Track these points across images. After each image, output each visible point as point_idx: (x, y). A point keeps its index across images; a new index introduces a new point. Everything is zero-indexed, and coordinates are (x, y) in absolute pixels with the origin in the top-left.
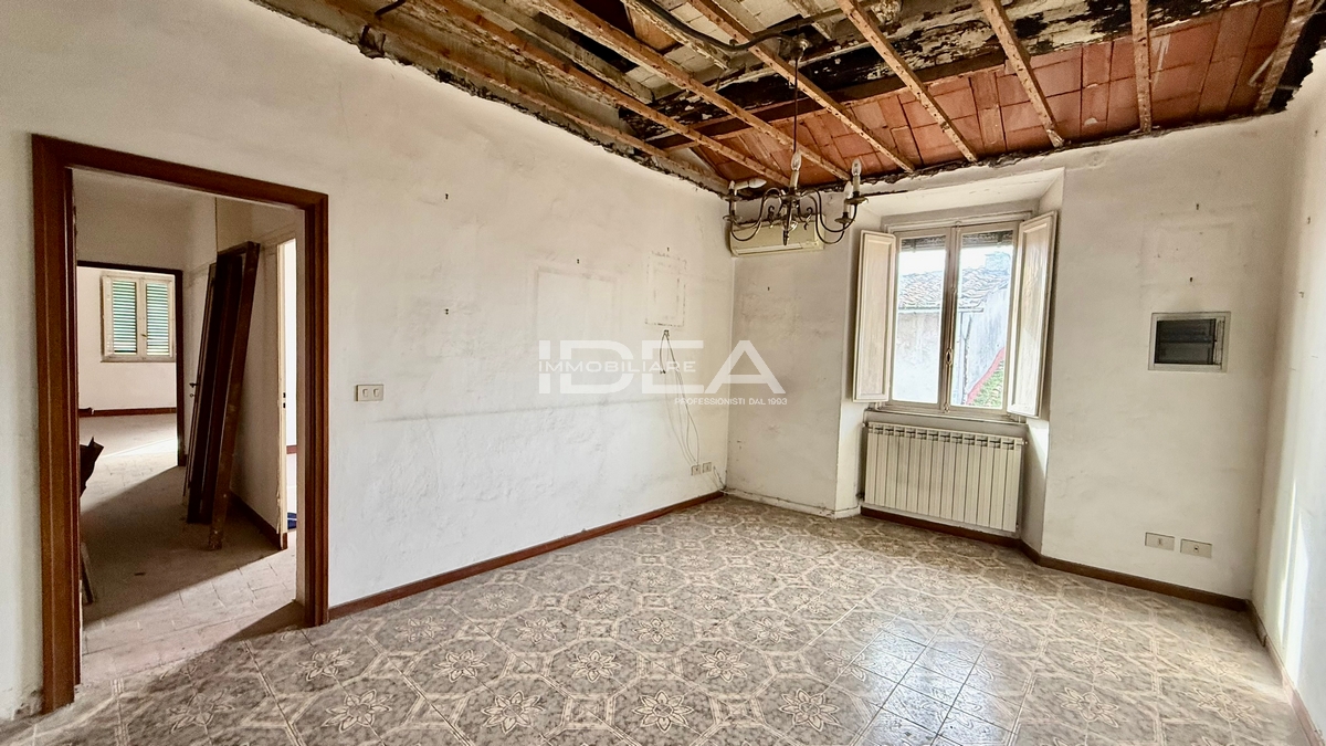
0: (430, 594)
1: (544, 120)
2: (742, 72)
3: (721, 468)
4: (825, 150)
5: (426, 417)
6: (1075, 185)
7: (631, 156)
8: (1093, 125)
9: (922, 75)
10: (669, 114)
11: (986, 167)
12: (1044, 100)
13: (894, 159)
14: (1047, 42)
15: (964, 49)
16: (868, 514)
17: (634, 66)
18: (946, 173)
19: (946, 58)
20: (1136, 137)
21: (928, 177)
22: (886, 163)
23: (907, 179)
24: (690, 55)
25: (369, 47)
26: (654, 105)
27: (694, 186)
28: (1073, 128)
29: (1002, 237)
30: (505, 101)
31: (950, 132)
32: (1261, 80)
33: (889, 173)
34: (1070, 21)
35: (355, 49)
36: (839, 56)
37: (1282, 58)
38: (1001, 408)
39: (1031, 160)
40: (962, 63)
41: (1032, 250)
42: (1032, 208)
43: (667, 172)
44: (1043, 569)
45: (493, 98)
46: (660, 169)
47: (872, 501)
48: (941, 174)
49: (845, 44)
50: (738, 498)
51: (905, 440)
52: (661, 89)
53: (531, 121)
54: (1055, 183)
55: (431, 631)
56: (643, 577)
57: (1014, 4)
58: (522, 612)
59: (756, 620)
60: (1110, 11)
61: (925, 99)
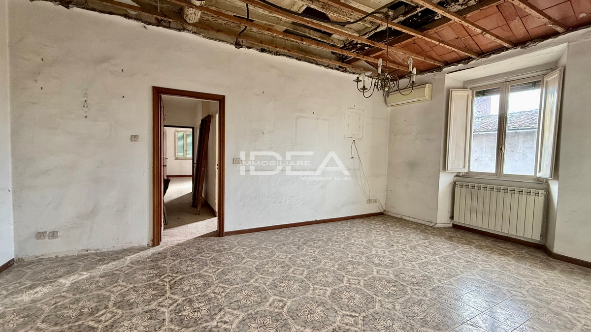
1: (299, 60)
2: (378, 27)
3: (382, 201)
7: (337, 69)
8: (583, 18)
9: (460, 14)
10: (350, 50)
11: (519, 49)
12: (540, 12)
13: (464, 53)
16: (456, 227)
18: (495, 55)
19: (472, 3)
21: (486, 59)
22: (462, 55)
23: (474, 61)
25: (238, 45)
26: (345, 46)
28: (570, 22)
29: (535, 84)
30: (284, 55)
31: (488, 35)
33: (465, 60)
35: (234, 47)
36: (420, 12)
38: (533, 175)
39: (545, 41)
41: (551, 89)
43: (354, 73)
44: (554, 259)
45: (280, 55)
46: (350, 73)
47: (456, 220)
48: (492, 56)
50: (390, 216)
51: (475, 191)
52: (346, 40)
53: (294, 61)
54: (563, 52)
55: (254, 243)
56: (335, 238)
58: (286, 242)
59: (377, 257)
61: (466, 24)
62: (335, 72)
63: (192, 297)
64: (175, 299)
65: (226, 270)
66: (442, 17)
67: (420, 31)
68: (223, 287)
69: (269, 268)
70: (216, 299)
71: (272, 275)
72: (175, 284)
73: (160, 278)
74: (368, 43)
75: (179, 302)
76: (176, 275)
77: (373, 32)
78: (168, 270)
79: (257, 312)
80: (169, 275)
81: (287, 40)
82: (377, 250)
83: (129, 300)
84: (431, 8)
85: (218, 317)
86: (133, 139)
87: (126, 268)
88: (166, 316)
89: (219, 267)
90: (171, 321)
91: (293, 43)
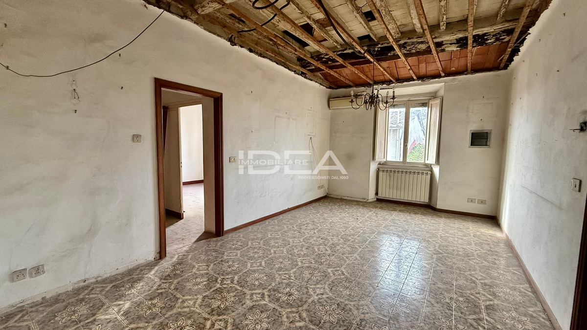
0: (250, 227)
1: (278, 64)
2: (346, 49)
3: (326, 186)
4: (366, 73)
6: (448, 89)
7: (301, 75)
8: (453, 70)
9: (406, 56)
10: (317, 61)
11: (420, 81)
12: (440, 61)
13: (391, 78)
14: (444, 49)
15: (419, 49)
16: (380, 201)
17: (307, 45)
18: (407, 83)
19: (414, 51)
20: (466, 75)
21: (401, 84)
22: (387, 79)
23: (394, 84)
24: (330, 43)
25: (233, 43)
26: (312, 57)
27: (319, 85)
28: (448, 71)
29: (424, 105)
30: (267, 58)
31: (411, 71)
32: (501, 60)
33: (387, 82)
34: (451, 44)
35: (229, 43)
36: (380, 48)
37: (506, 57)
38: (423, 162)
39: (434, 80)
40: (419, 53)
41: (434, 109)
42: (434, 95)
43: (311, 80)
44: (437, 212)
45: (264, 57)
46: (309, 79)
47: (380, 196)
48: (405, 83)
49: (382, 44)
50: (333, 198)
51: (392, 174)
52: (314, 52)
53: (274, 64)
54: (441, 87)
55: (260, 236)
56: (315, 220)
57: (435, 38)
58: (284, 230)
59: (357, 228)
60: (462, 43)
61: (406, 63)
62: (300, 77)
63: (270, 287)
64: (260, 293)
65: (269, 262)
66: (394, 55)
67: (378, 60)
68: (285, 274)
69: (298, 252)
70: (292, 283)
71: (308, 256)
72: (241, 283)
73: (218, 283)
74: (340, 61)
75: (266, 293)
76: (230, 277)
77: (341, 52)
78: (215, 275)
79: (332, 282)
80: (224, 278)
81: (269, 43)
82: (353, 224)
83: (218, 307)
84: (395, 47)
85: (312, 293)
86: (135, 139)
87: (165, 284)
88: (272, 305)
89: (259, 261)
90: (282, 307)
91: (272, 47)
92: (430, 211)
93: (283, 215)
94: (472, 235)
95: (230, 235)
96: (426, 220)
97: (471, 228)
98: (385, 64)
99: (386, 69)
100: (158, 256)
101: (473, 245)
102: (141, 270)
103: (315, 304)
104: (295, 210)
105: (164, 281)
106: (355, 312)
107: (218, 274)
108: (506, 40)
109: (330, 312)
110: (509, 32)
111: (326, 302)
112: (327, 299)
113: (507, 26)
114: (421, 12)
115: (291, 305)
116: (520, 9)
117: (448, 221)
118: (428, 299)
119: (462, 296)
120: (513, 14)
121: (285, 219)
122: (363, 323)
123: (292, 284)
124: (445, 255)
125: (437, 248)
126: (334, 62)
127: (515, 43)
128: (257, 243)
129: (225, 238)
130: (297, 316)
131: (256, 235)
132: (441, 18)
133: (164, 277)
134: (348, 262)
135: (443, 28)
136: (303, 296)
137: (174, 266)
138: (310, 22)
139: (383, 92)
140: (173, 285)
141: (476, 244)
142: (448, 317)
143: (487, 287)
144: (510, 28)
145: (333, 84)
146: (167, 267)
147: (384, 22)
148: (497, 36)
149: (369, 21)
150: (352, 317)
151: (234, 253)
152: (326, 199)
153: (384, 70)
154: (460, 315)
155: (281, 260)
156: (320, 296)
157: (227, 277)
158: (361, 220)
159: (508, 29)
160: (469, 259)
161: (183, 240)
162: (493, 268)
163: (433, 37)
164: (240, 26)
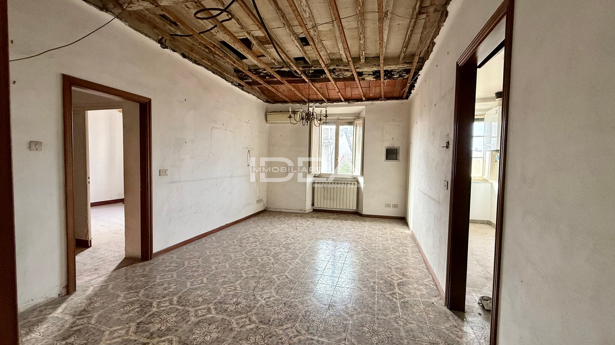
0: (184, 247)
1: (214, 73)
2: (283, 67)
3: (265, 200)
4: (301, 92)
5: (180, 182)
6: (368, 111)
7: (238, 86)
8: (372, 96)
9: (336, 80)
10: (255, 74)
11: (347, 103)
12: (361, 88)
13: (323, 98)
14: (364, 78)
15: (346, 76)
16: (315, 211)
17: (245, 58)
19: (341, 77)
20: (381, 101)
21: (331, 104)
22: (319, 98)
23: (326, 104)
24: (267, 59)
25: (164, 46)
26: (250, 70)
27: (256, 98)
28: (367, 96)
29: (351, 123)
30: (203, 66)
31: (339, 94)
32: (404, 92)
33: (320, 101)
34: (369, 75)
35: (159, 45)
36: (313, 70)
37: (407, 90)
38: (351, 174)
39: (358, 103)
40: (345, 79)
41: (358, 128)
42: (357, 116)
43: (249, 93)
44: (364, 217)
45: (199, 64)
46: (247, 92)
47: (317, 206)
48: (335, 103)
49: (315, 67)
50: (271, 211)
52: (252, 66)
53: (210, 73)
54: (363, 110)
55: (197, 254)
56: (256, 233)
57: (357, 68)
58: (224, 246)
59: (297, 237)
60: (376, 74)
61: (335, 86)
62: (237, 89)
63: (216, 301)
64: (205, 308)
65: (211, 278)
66: (325, 77)
67: (312, 81)
68: (230, 286)
69: (241, 264)
70: (238, 293)
71: (251, 267)
72: (181, 302)
73: (154, 307)
74: (278, 77)
75: (212, 307)
76: (167, 299)
77: (278, 69)
78: (148, 300)
79: (278, 286)
80: (160, 302)
81: (204, 51)
82: (292, 233)
83: (159, 330)
84: (326, 71)
85: (259, 298)
86: (33, 147)
87: (82, 320)
88: (220, 317)
89: (200, 279)
90: (231, 316)
91: (208, 55)
92: (358, 216)
93: (221, 231)
94: (389, 233)
95: (161, 257)
96: (354, 225)
97: (388, 228)
98: (318, 85)
99: (319, 89)
100: (64, 291)
101: (390, 241)
102: (41, 311)
103: (264, 307)
104: (234, 226)
105: (79, 317)
106: (300, 307)
107: (152, 298)
108: (406, 77)
109: (278, 311)
110: (408, 71)
111: (274, 303)
112: (274, 301)
113: (406, 66)
114: (346, 47)
115: (240, 312)
116: (413, 55)
117: (371, 223)
118: (358, 286)
119: (382, 279)
120: (409, 59)
121: (223, 235)
122: (308, 314)
123: (239, 295)
124: (370, 250)
125: (363, 246)
126: (272, 78)
127: (412, 80)
128: (195, 262)
129: (154, 261)
130: (247, 320)
131: (192, 255)
132: (361, 53)
133: (78, 313)
134: (291, 267)
135: (363, 61)
136: (251, 302)
137: (89, 299)
138: (249, 38)
139: (317, 109)
140: (93, 319)
141: (391, 240)
142: (373, 296)
143: (399, 270)
144: (408, 68)
145: (271, 98)
146: (79, 302)
147: (317, 50)
148: (400, 73)
149: (304, 45)
150: (298, 311)
151: (169, 274)
152: (264, 213)
153: (318, 90)
154: (381, 293)
155: (223, 274)
156: (267, 300)
157: (164, 299)
158: (300, 230)
159: (407, 69)
160: (387, 252)
161: (96, 270)
162: (403, 256)
163: (356, 67)
164: (172, 29)
